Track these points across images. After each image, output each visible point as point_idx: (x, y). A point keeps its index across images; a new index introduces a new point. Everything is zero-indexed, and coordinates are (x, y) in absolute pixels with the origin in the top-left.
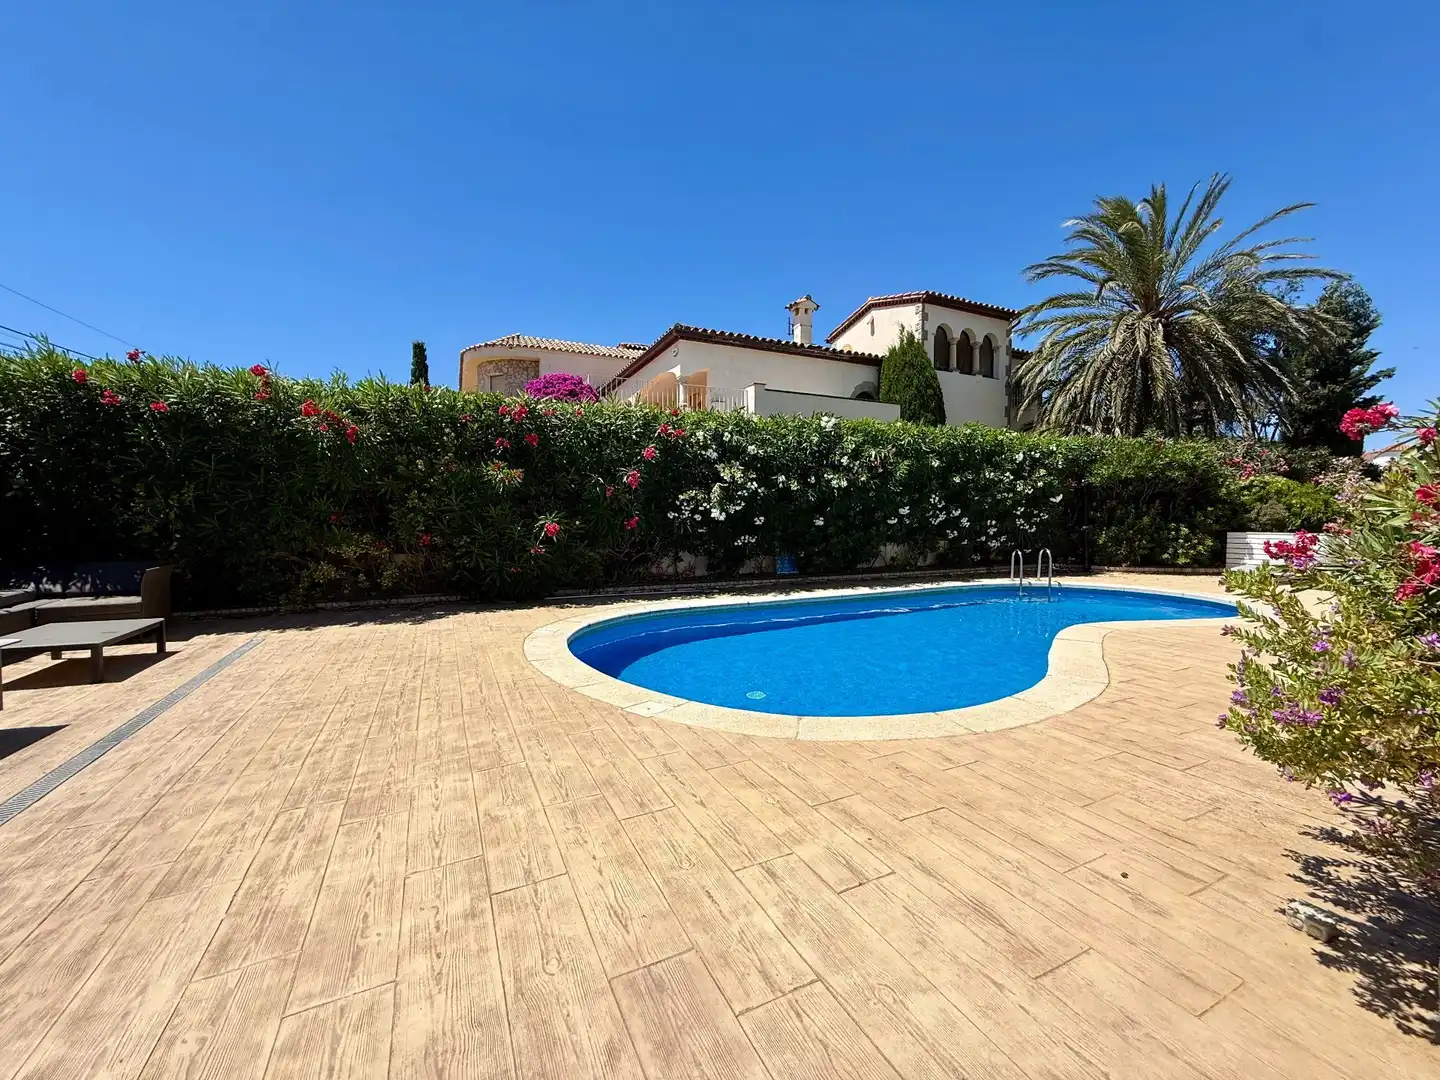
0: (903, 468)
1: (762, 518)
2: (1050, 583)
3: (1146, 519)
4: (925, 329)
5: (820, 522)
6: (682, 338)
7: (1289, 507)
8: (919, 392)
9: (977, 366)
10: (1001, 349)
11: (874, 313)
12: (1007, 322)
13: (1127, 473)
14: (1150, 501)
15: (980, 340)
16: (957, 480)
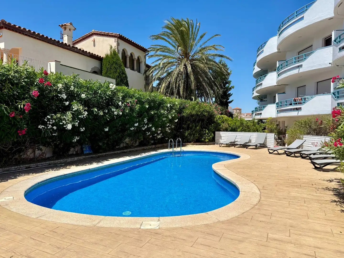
0: (137, 107)
1: (84, 128)
2: (181, 150)
3: (198, 128)
4: (119, 49)
5: (107, 130)
6: (6, 28)
7: (228, 124)
8: (120, 75)
9: (135, 67)
10: (143, 62)
11: (95, 37)
12: (144, 53)
13: (194, 112)
14: (198, 122)
15: (136, 58)
16: (152, 113)
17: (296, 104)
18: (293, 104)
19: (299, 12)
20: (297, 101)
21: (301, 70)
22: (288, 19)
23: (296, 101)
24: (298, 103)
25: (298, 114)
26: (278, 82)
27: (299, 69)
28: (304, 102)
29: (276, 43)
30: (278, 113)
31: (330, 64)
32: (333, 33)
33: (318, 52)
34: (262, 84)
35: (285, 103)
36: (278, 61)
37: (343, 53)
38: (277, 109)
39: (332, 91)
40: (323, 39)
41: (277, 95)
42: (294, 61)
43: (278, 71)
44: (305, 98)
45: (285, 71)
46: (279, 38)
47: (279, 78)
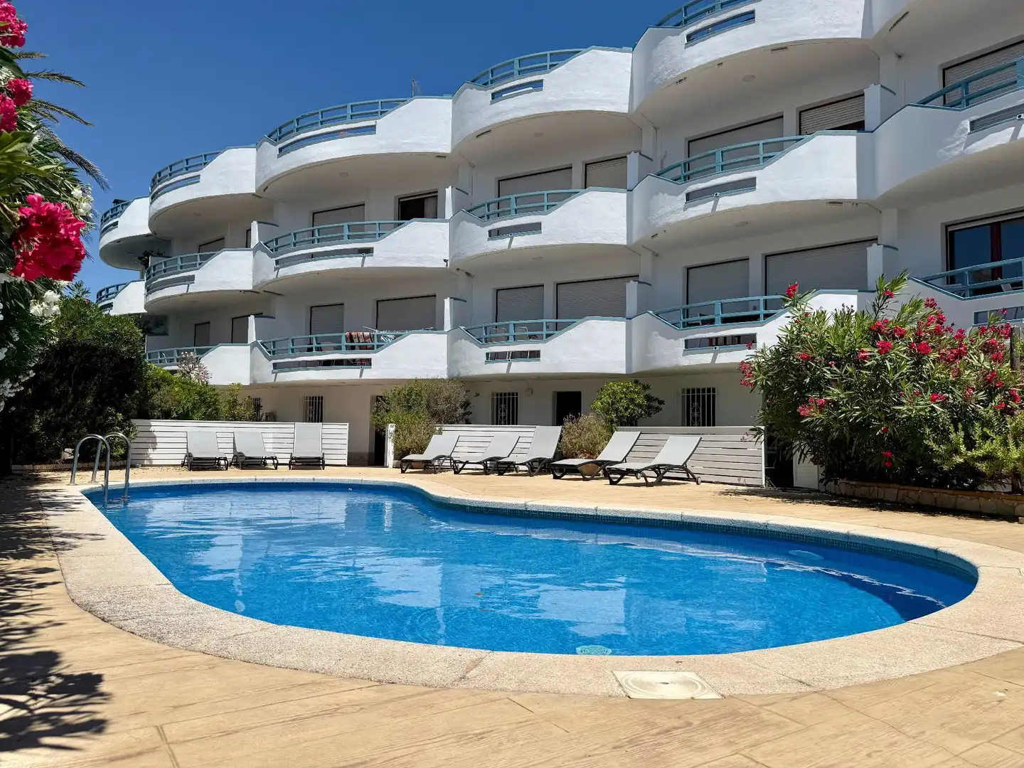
3: (88, 400)
17: (353, 348)
18: (344, 348)
19: (335, 115)
20: (356, 340)
21: (370, 262)
22: (280, 133)
23: (352, 341)
24: (360, 346)
25: (361, 375)
26: (273, 281)
27: (364, 258)
28: (378, 346)
29: (252, 168)
30: (276, 371)
31: (445, 261)
32: (449, 191)
33: (416, 228)
34: (192, 279)
35: (315, 344)
36: (259, 222)
37: (502, 244)
38: (270, 359)
39: (448, 326)
40: (395, 197)
41: (252, 319)
42: (346, 232)
43: (276, 250)
44: (379, 336)
45: (312, 257)
46: (279, 156)
47: (284, 272)
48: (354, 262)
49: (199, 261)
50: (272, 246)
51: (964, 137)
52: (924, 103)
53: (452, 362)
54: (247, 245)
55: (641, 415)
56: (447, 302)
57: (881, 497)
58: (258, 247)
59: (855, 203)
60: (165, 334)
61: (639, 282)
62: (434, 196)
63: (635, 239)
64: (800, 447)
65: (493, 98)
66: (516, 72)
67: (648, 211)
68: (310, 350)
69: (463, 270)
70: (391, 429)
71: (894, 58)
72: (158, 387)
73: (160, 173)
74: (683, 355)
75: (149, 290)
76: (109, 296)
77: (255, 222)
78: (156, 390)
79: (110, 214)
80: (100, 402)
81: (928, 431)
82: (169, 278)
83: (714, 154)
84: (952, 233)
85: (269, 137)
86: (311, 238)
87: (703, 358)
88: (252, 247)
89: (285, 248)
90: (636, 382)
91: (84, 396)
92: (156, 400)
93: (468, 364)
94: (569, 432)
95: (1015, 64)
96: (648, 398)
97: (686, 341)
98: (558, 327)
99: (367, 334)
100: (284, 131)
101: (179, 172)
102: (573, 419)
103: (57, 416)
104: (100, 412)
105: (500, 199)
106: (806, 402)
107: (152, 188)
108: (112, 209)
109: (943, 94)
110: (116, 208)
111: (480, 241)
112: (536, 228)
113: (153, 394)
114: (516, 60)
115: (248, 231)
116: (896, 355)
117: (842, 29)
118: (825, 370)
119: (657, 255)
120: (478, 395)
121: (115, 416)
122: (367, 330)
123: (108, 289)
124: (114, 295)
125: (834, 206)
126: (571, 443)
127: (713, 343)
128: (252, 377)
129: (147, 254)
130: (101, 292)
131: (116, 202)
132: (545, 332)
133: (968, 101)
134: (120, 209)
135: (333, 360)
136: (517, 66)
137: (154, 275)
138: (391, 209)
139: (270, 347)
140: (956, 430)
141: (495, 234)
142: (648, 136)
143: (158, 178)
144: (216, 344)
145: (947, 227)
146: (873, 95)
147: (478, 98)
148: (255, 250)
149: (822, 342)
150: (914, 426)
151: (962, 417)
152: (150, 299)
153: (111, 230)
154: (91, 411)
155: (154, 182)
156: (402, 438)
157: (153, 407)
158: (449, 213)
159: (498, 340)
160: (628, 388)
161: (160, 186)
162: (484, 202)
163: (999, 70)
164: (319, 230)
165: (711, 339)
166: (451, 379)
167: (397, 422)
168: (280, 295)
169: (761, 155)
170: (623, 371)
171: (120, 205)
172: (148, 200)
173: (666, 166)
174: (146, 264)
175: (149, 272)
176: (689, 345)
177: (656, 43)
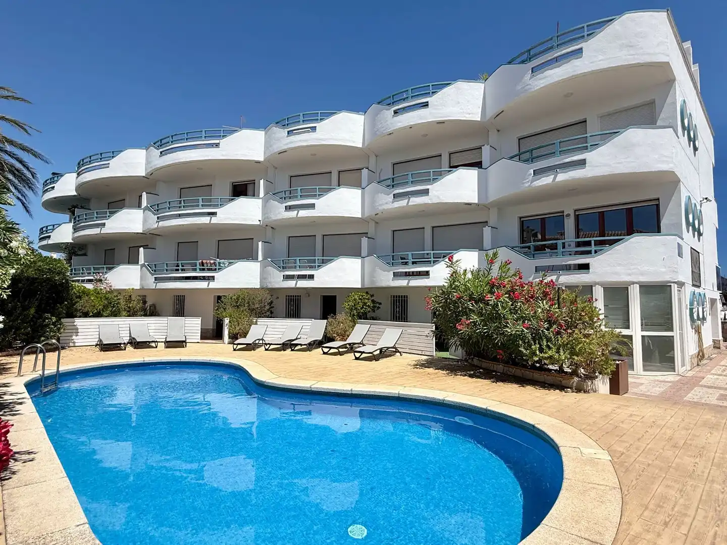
3: (32, 310)
17: (204, 270)
18: (198, 269)
20: (205, 265)
21: (215, 220)
23: (203, 266)
24: (207, 269)
25: (208, 286)
26: (155, 229)
27: (211, 218)
28: (219, 269)
29: (144, 161)
30: (156, 282)
31: (260, 221)
32: (262, 182)
33: (242, 202)
34: (104, 225)
35: (180, 267)
36: (147, 193)
37: (293, 214)
38: (153, 275)
39: (260, 258)
40: (230, 182)
41: (141, 249)
42: (201, 203)
43: (158, 211)
44: (219, 263)
45: (180, 216)
46: (160, 156)
47: (161, 224)
48: (205, 220)
49: (108, 214)
50: (155, 208)
51: (531, 177)
52: (511, 158)
53: (263, 278)
54: (139, 206)
55: (369, 312)
56: (260, 243)
57: (495, 369)
58: (146, 208)
59: (477, 205)
60: (85, 255)
61: (368, 238)
62: (253, 182)
63: (366, 215)
64: (455, 343)
65: (288, 133)
66: (301, 121)
67: (373, 202)
68: (177, 270)
69: (269, 226)
70: (227, 321)
71: (496, 131)
72: (80, 297)
73: (83, 160)
74: (392, 280)
75: (75, 230)
76: (48, 231)
77: (144, 193)
78: (78, 300)
79: (49, 181)
80: (40, 311)
81: (520, 343)
82: (88, 223)
83: (408, 174)
84: (523, 221)
85: (154, 144)
86: (179, 205)
87: (403, 283)
88: (142, 207)
89: (164, 210)
90: (367, 293)
91: (29, 308)
92: (78, 306)
93: (272, 280)
94: (331, 325)
95: (554, 144)
96: (373, 301)
97: (394, 273)
98: (324, 262)
99: (212, 262)
100: (163, 142)
101: (96, 160)
102: (333, 316)
103: (9, 322)
104: (41, 317)
105: (291, 189)
106: (459, 321)
107: (78, 168)
108: (51, 179)
109: (519, 155)
110: (54, 178)
111: (280, 212)
112: (312, 206)
113: (76, 302)
114: (301, 114)
115: (139, 196)
116: (504, 300)
117: (471, 115)
118: (468, 303)
119: (377, 223)
120: (278, 298)
121: (51, 319)
122: (212, 259)
123: (47, 227)
124: (51, 231)
125: (467, 205)
126: (332, 331)
127: (407, 274)
128: (141, 284)
129: (75, 207)
130: (42, 229)
131: (54, 174)
132: (317, 264)
133: (532, 160)
134: (56, 179)
135: (191, 277)
136: (301, 118)
137: (78, 221)
138: (228, 189)
139: (153, 267)
140: (535, 344)
141: (289, 208)
142: (373, 160)
143: (82, 163)
144: (119, 264)
145: (520, 218)
146: (486, 151)
147: (280, 133)
148: (144, 210)
149: (467, 289)
150: (514, 339)
151: (537, 336)
152: (75, 236)
153: (50, 191)
154: (34, 316)
155: (79, 165)
156: (233, 327)
157: (76, 310)
158: (262, 194)
159: (290, 268)
160: (362, 296)
161: (83, 168)
162: (282, 190)
163: (547, 146)
164: (184, 200)
165: (406, 272)
166: (262, 288)
167: (230, 316)
168: (159, 235)
169: (432, 177)
170: (360, 286)
171: (56, 176)
172: (75, 175)
173: (382, 179)
174: (73, 213)
175: (75, 219)
176: (396, 275)
177: (377, 114)
